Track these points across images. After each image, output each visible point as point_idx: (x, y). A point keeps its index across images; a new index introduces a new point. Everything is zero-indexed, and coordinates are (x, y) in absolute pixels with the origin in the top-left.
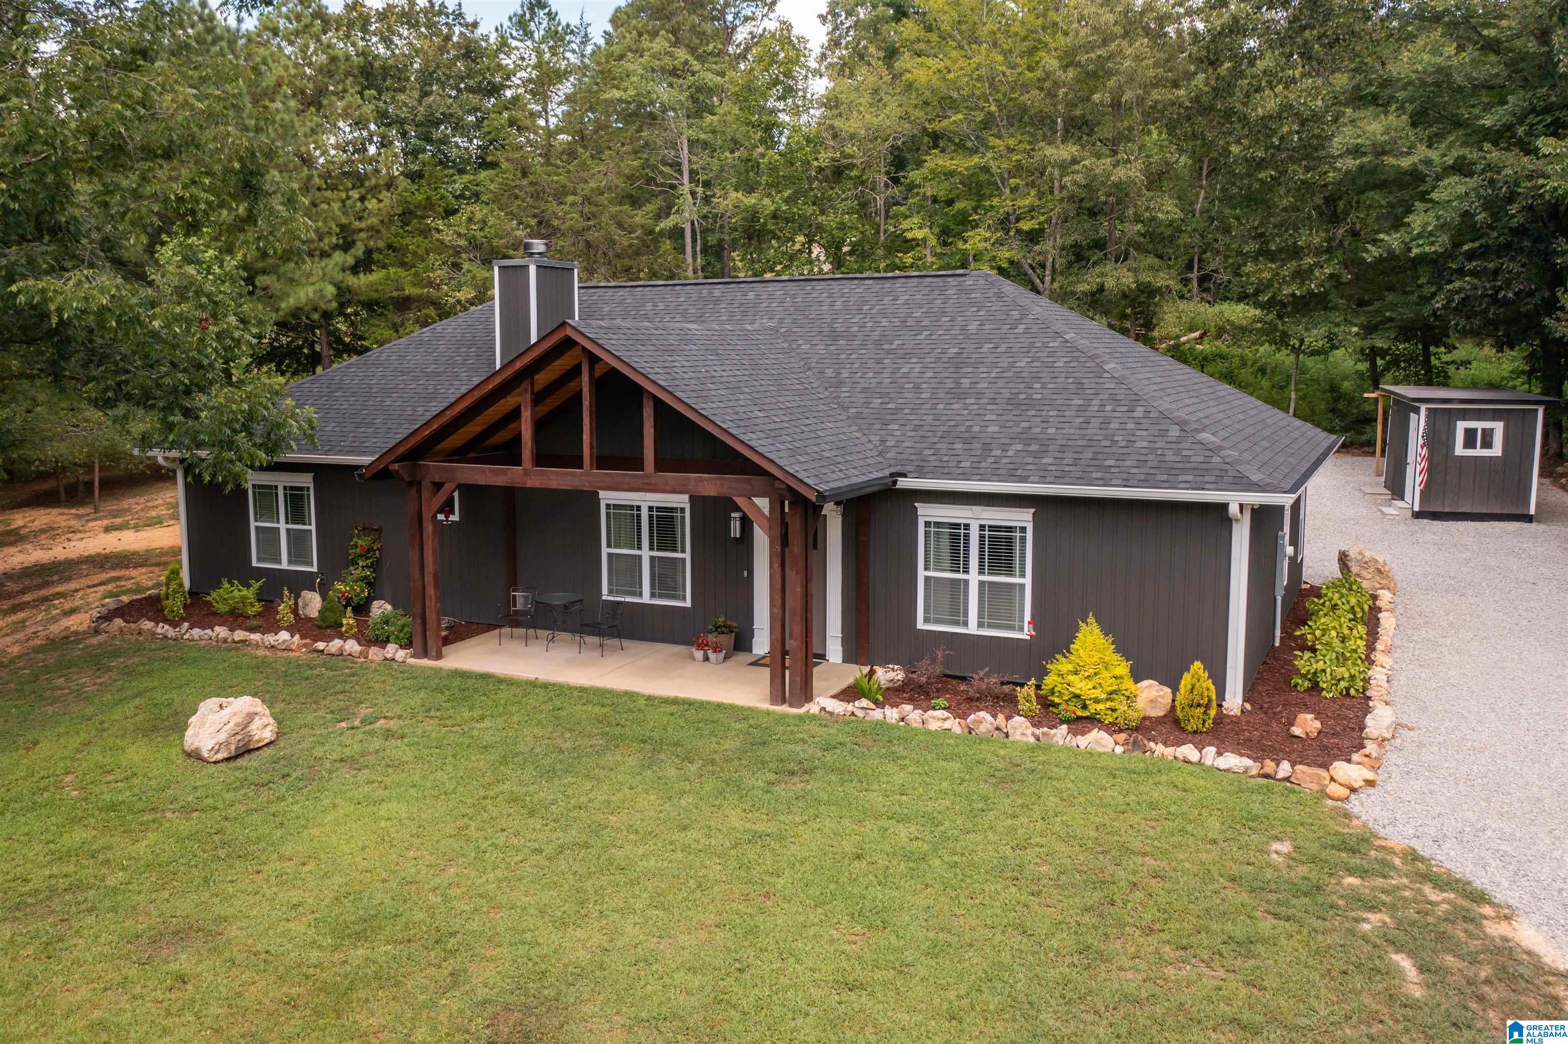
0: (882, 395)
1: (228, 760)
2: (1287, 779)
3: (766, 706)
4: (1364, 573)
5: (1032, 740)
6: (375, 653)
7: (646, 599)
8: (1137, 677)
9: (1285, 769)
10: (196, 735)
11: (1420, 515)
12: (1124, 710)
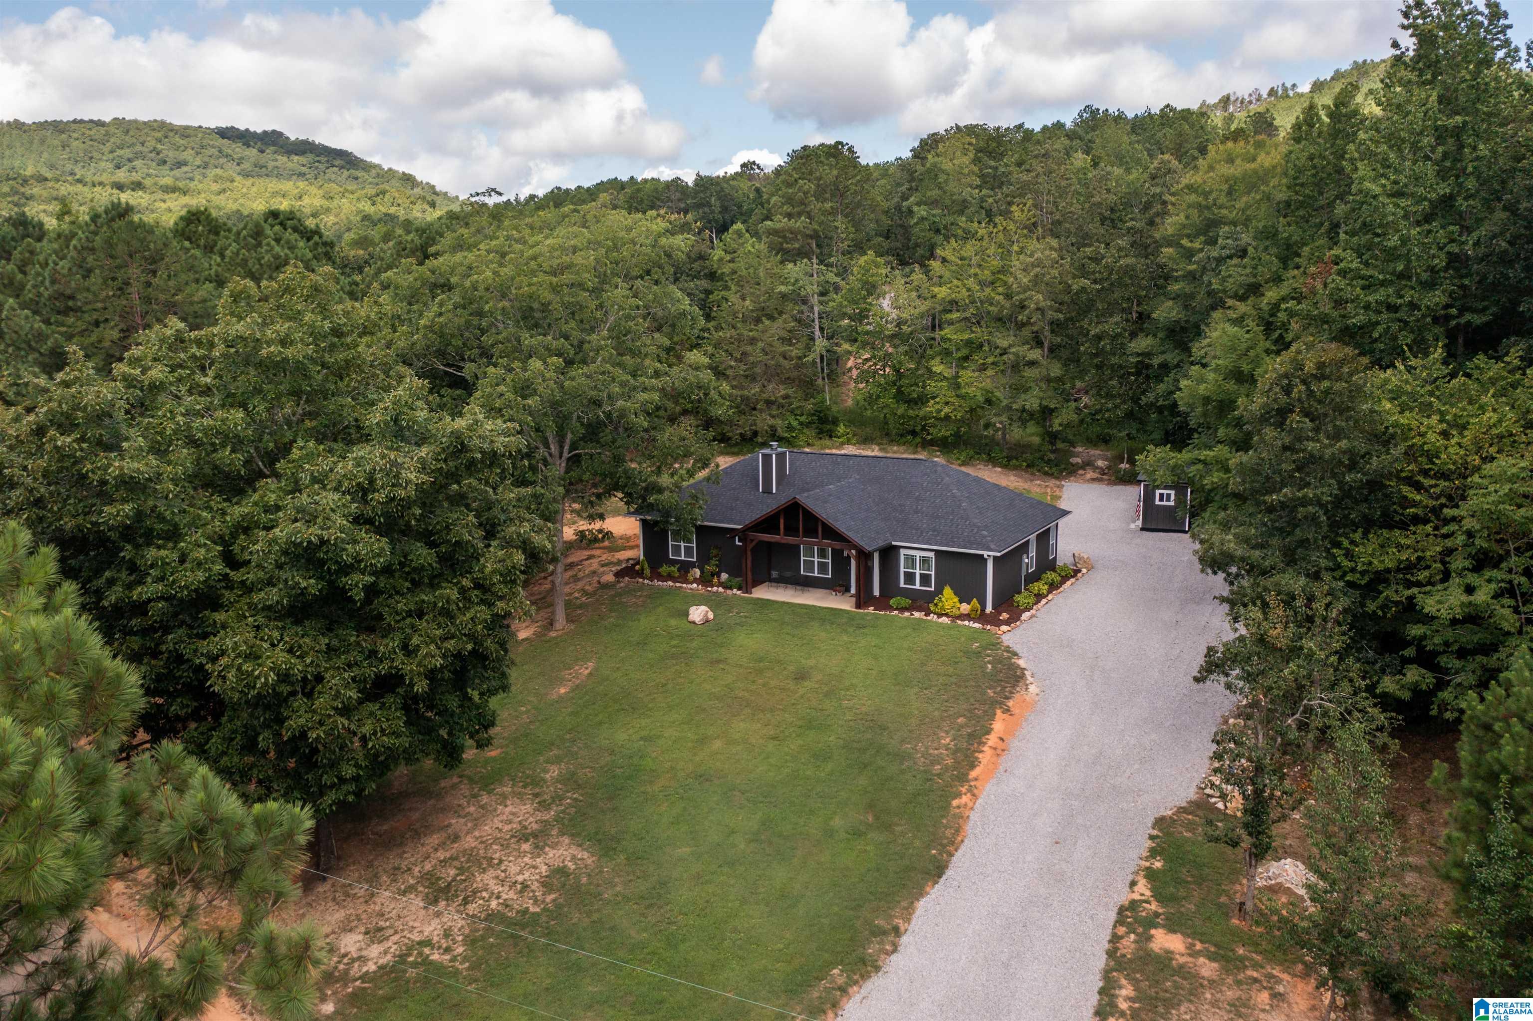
1: (702, 624)
2: (989, 629)
3: (854, 609)
4: (1080, 562)
5: (927, 619)
6: (729, 592)
7: (816, 574)
8: (961, 602)
9: (989, 627)
10: (694, 618)
11: (1142, 529)
12: (956, 612)
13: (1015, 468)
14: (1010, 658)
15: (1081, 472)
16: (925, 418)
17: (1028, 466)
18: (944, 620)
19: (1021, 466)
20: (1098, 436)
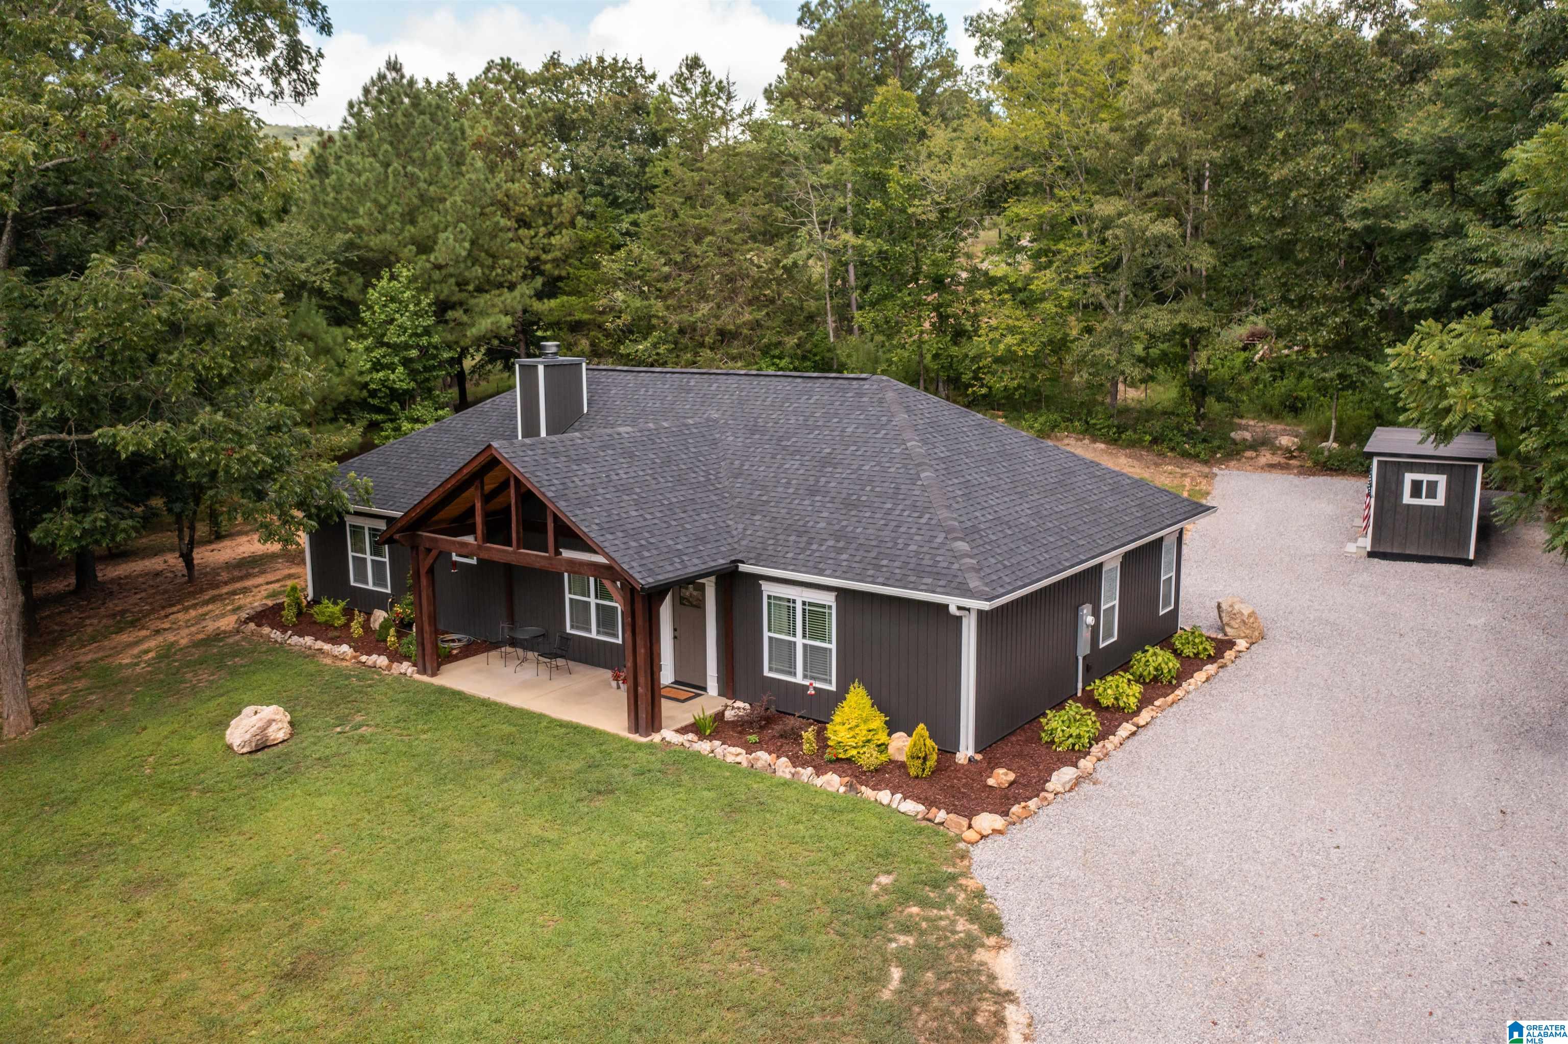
0: (764, 487)
1: (250, 753)
2: (942, 824)
3: (625, 734)
4: (1233, 623)
5: (789, 776)
6: (394, 668)
7: (594, 635)
8: (892, 728)
9: (941, 815)
10: (231, 734)
11: (1371, 555)
12: (870, 758)
13: (1132, 444)
14: (970, 944)
15: (1249, 454)
16: (976, 358)
17: (1155, 441)
18: (832, 782)
19: (1141, 440)
20: (1283, 404)
